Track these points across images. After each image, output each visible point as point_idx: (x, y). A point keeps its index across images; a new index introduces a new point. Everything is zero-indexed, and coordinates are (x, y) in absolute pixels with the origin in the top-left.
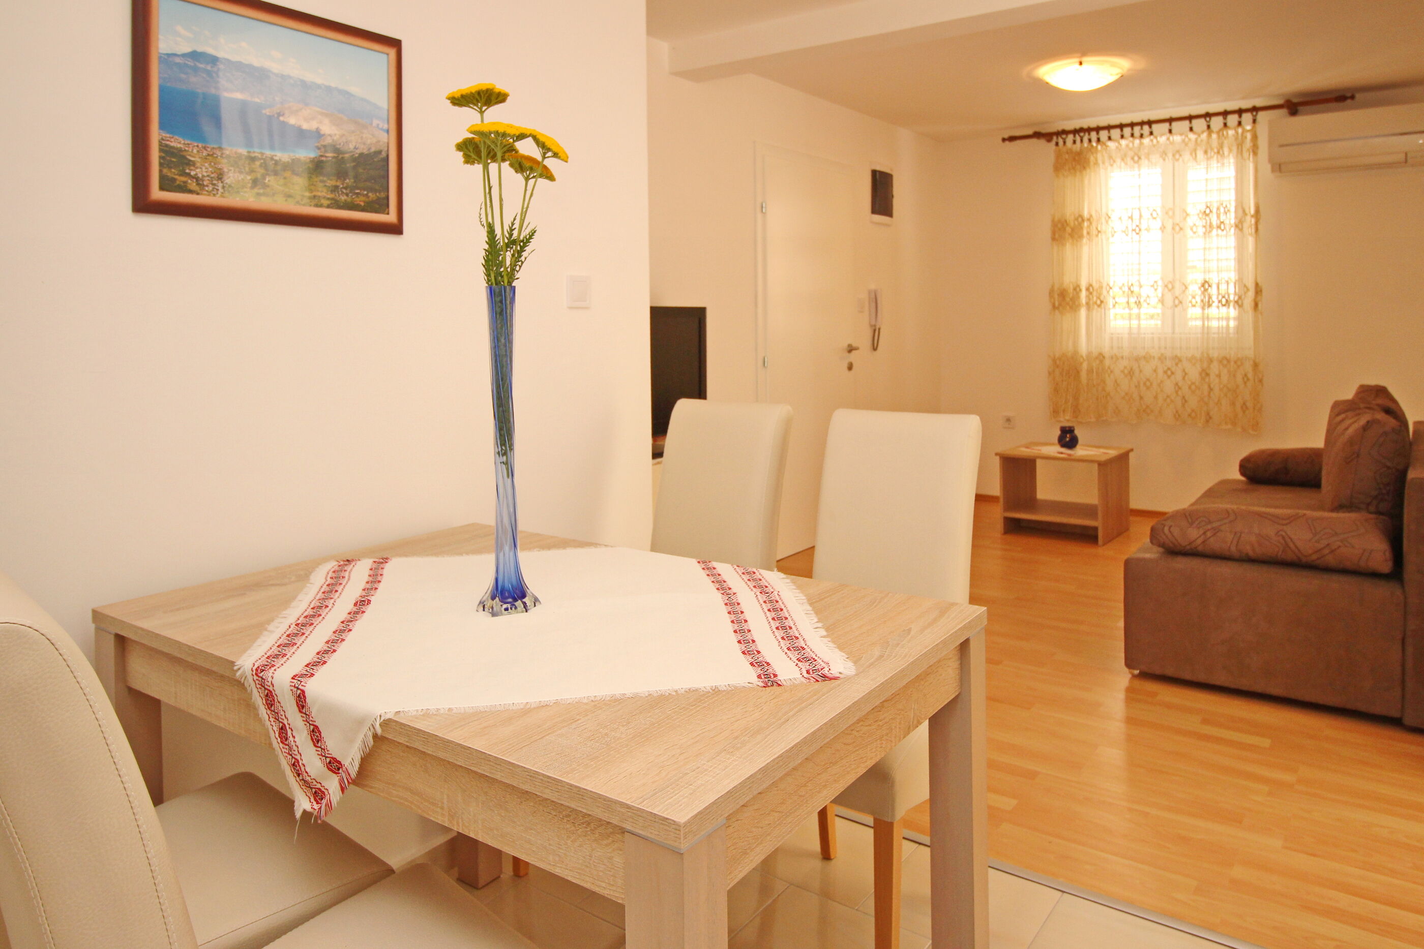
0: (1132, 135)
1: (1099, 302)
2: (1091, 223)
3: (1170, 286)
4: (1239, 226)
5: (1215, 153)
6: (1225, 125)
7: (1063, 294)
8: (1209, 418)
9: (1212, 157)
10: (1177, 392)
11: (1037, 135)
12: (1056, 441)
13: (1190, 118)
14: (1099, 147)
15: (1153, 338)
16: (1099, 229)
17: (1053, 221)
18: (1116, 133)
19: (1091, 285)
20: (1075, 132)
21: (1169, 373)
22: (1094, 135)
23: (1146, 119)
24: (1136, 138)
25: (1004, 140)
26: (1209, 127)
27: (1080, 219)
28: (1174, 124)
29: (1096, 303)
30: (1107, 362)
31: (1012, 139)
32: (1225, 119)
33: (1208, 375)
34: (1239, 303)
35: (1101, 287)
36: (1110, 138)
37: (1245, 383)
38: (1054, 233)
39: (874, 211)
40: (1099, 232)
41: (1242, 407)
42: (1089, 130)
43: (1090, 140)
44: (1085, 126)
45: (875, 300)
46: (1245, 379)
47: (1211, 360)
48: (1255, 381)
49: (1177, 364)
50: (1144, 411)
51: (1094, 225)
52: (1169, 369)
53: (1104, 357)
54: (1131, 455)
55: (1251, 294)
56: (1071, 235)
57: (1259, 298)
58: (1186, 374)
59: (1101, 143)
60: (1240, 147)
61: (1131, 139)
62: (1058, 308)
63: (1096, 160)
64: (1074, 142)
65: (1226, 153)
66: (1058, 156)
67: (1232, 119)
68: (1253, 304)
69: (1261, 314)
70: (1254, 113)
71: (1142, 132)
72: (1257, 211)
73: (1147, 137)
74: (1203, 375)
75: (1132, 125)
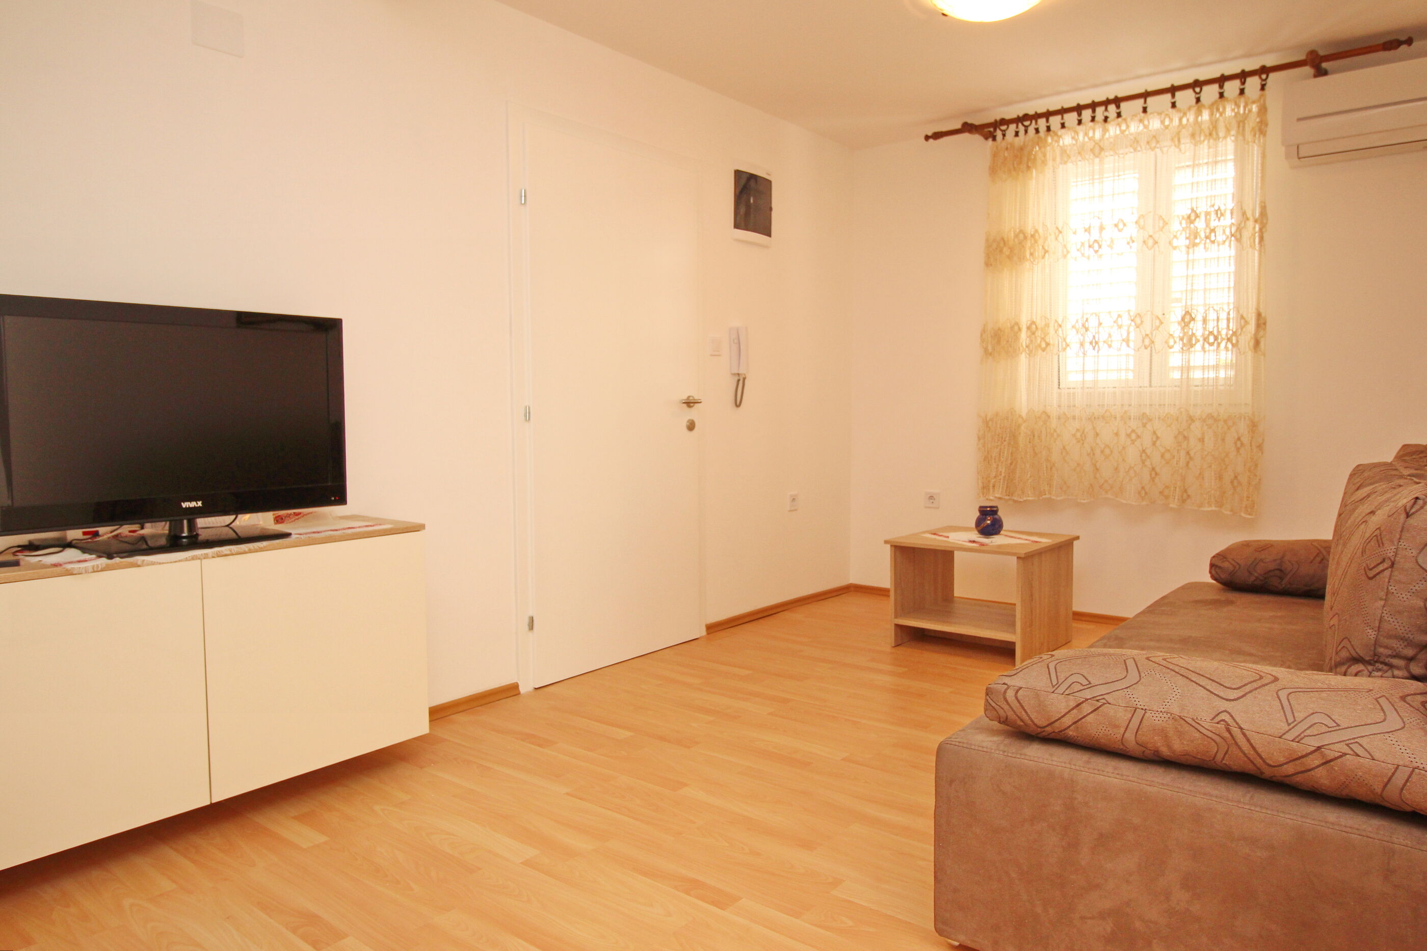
0: (1093, 119)
1: (1043, 345)
2: (1036, 241)
3: (1138, 321)
4: (1237, 235)
5: (1206, 136)
6: (1221, 95)
7: (997, 335)
8: (1185, 497)
9: (1201, 142)
10: (1143, 462)
11: (968, 128)
12: (973, 525)
13: (1173, 90)
14: (1049, 140)
15: (1115, 393)
16: (1046, 248)
17: (987, 240)
18: (1071, 118)
19: (1033, 323)
20: (1019, 120)
21: (1133, 436)
22: (1042, 122)
23: (1111, 97)
24: (1098, 122)
25: (927, 138)
26: (1198, 100)
27: (1021, 236)
28: (1150, 100)
29: (1040, 346)
30: (1054, 423)
31: (937, 136)
32: (1221, 87)
33: (1186, 438)
34: (1233, 339)
35: (1047, 325)
36: (1063, 126)
37: (1238, 449)
38: (988, 256)
39: (737, 226)
40: (1046, 252)
41: (1232, 482)
42: (1037, 116)
43: (1037, 131)
44: (1031, 112)
45: (738, 342)
46: (1239, 443)
47: (1191, 419)
48: (1251, 446)
49: (1144, 425)
50: (1101, 487)
51: (1040, 242)
52: (1133, 431)
53: (1049, 417)
54: (1075, 542)
55: (1252, 327)
56: (1009, 257)
57: (1261, 333)
58: (1158, 438)
59: (1051, 133)
60: (1241, 125)
61: (1091, 124)
62: (991, 354)
63: (1045, 155)
64: (1017, 134)
65: (1221, 134)
66: (995, 155)
67: (1232, 87)
68: (1252, 343)
69: (1264, 355)
70: (1264, 76)
71: (1106, 114)
72: (1263, 214)
73: (1114, 120)
74: (1181, 438)
75: (1093, 106)
